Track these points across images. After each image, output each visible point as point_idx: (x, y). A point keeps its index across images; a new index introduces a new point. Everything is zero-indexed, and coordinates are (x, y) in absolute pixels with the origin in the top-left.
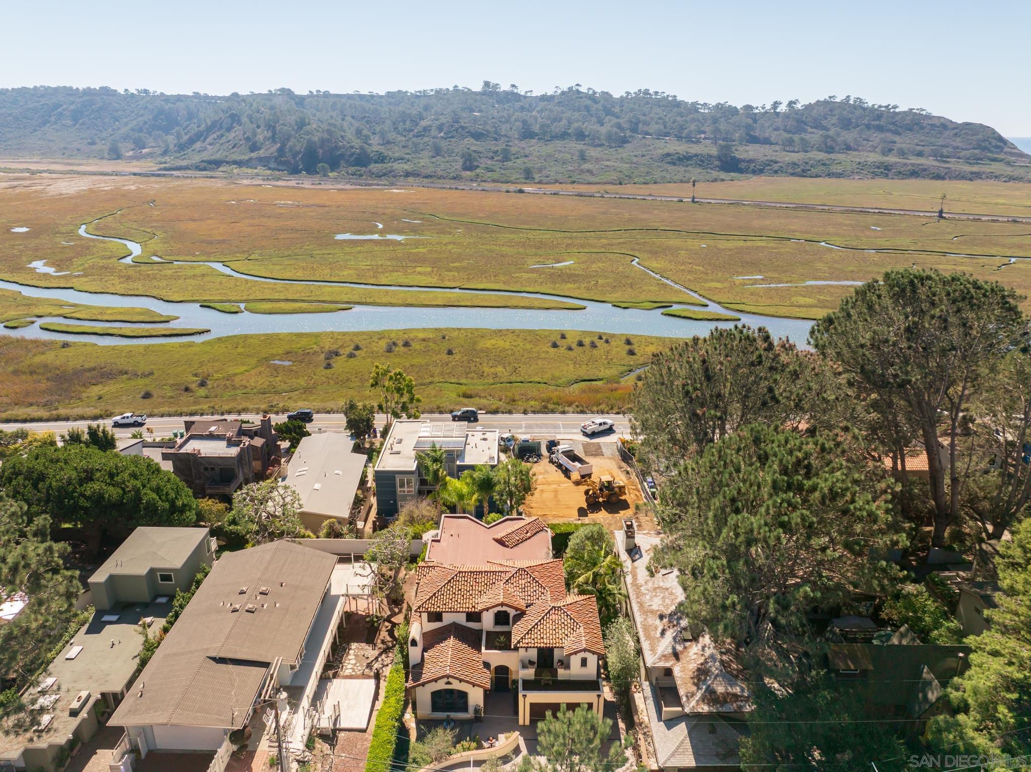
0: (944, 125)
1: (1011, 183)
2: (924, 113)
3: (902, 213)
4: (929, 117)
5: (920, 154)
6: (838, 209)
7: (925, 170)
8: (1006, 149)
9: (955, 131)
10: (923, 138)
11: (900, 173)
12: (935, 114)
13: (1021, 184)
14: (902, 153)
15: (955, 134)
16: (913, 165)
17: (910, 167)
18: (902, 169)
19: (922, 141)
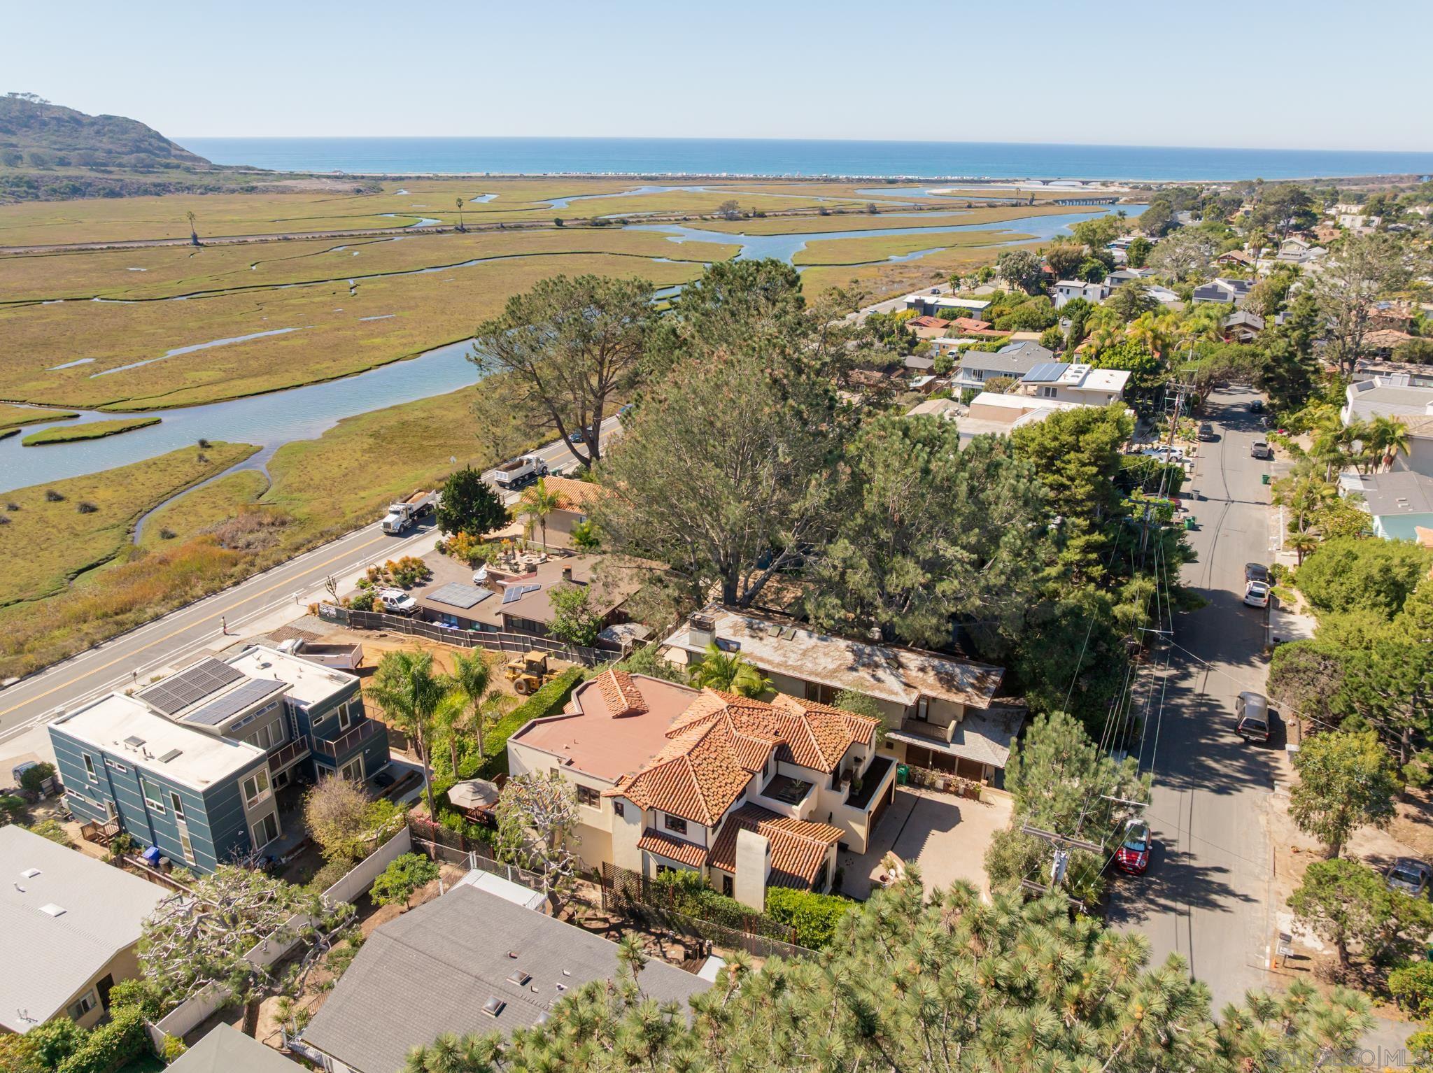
0: (75, 121)
1: (210, 195)
2: (37, 101)
3: (142, 245)
4: (44, 107)
5: (63, 163)
6: (42, 250)
7: (90, 185)
8: (174, 152)
9: (96, 127)
10: (54, 138)
11: (55, 191)
12: (53, 103)
13: (222, 196)
14: (38, 161)
15: (98, 132)
16: (68, 178)
17: (65, 182)
18: (55, 186)
19: (55, 143)
